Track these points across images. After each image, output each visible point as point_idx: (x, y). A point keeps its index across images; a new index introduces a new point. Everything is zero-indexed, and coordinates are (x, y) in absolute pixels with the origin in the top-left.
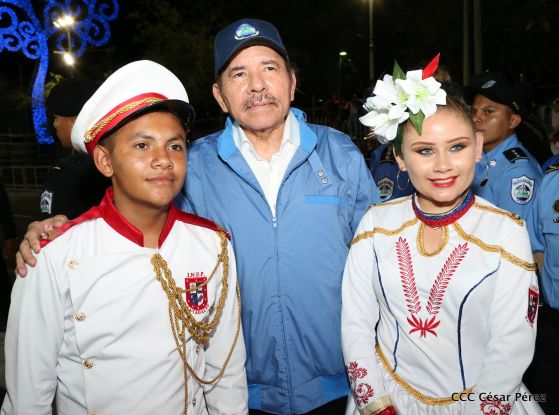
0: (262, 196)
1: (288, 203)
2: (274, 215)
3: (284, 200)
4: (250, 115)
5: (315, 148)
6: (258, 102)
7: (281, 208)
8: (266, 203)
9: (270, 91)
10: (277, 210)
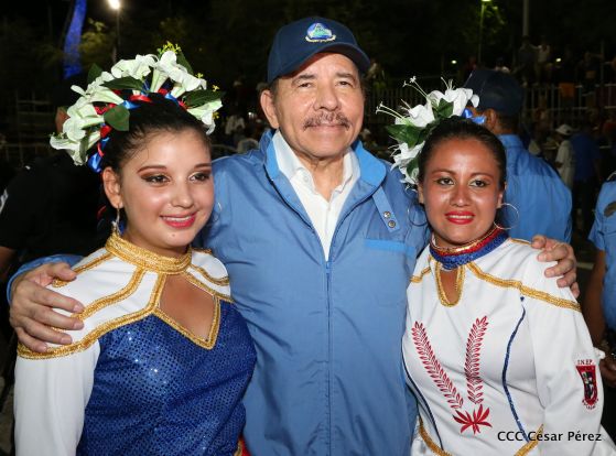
0: (314, 232)
2: (327, 258)
4: (313, 137)
5: (383, 184)
6: (327, 122)
7: (336, 250)
8: (319, 241)
9: (344, 110)
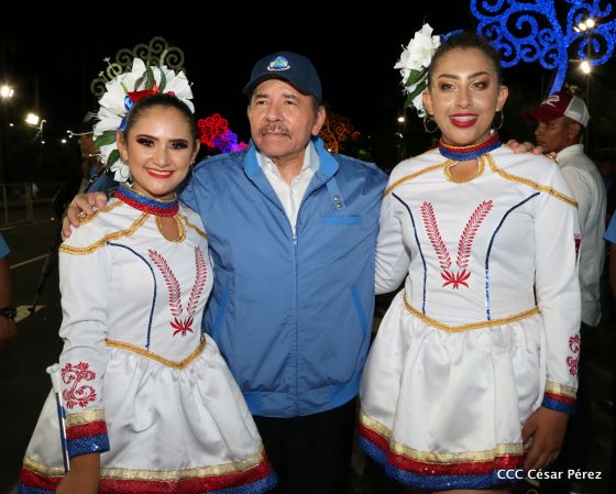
1: (307, 222)
2: (294, 233)
3: (304, 220)
10: (297, 228)
